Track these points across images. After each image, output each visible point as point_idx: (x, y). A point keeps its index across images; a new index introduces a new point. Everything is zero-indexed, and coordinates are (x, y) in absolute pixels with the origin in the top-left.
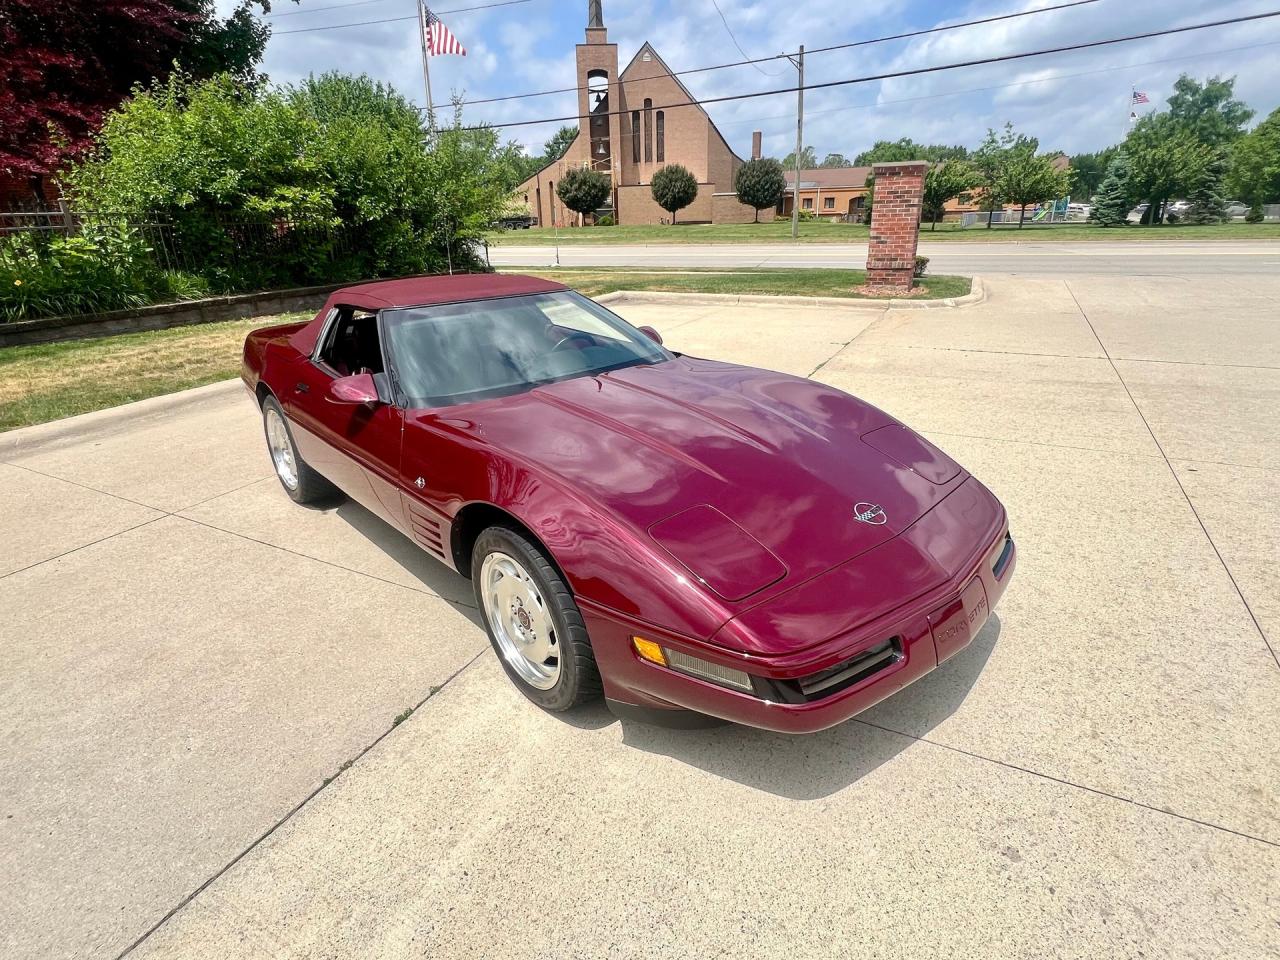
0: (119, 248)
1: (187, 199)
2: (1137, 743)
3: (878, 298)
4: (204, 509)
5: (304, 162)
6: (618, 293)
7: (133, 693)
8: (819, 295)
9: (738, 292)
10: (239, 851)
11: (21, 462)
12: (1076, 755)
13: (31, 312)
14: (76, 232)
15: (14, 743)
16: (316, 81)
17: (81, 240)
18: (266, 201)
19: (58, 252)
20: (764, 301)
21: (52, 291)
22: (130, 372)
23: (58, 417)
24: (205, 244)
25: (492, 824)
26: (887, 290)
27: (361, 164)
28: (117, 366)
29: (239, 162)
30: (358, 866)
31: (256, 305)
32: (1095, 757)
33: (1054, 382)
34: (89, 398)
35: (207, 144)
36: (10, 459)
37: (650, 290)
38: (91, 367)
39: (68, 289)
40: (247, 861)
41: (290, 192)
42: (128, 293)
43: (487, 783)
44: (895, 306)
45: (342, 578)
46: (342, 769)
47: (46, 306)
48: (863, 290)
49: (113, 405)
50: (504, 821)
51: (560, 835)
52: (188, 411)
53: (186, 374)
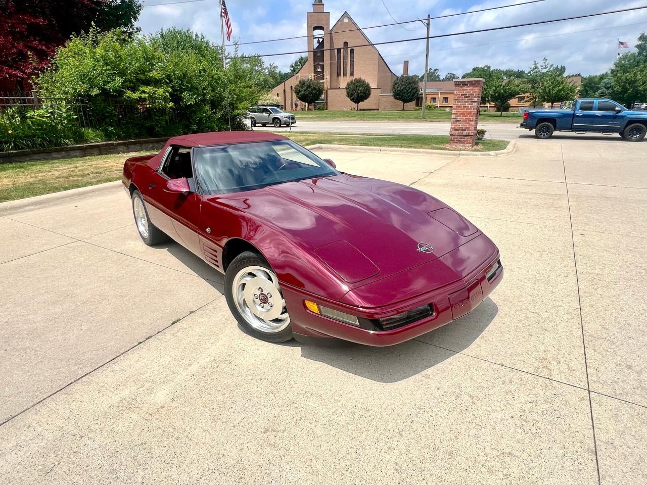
0: (61, 116)
1: (95, 92)
2: (500, 341)
3: (455, 150)
4: (95, 239)
5: (155, 74)
6: (318, 145)
7: (58, 309)
8: (423, 148)
9: (380, 146)
10: (100, 365)
11: (11, 217)
13: (16, 147)
14: (39, 108)
15: (7, 325)
16: (164, 32)
17: (42, 111)
18: (135, 93)
19: (30, 117)
20: (394, 151)
21: (27, 137)
22: (63, 177)
23: (28, 196)
24: (103, 115)
25: (208, 360)
26: (460, 146)
27: (185, 75)
28: (57, 174)
29: (122, 73)
30: (149, 371)
31: (128, 147)
33: (531, 194)
34: (43, 188)
35: (107, 64)
36: (4, 215)
37: (335, 144)
38: (44, 174)
39: (34, 136)
40: (104, 368)
41: (148, 89)
42: (64, 138)
43: (209, 345)
44: (463, 155)
45: (156, 269)
46: (147, 339)
47: (23, 144)
48: (447, 146)
49: (54, 192)
50: (213, 358)
51: (235, 364)
52: (90, 196)
53: (91, 179)
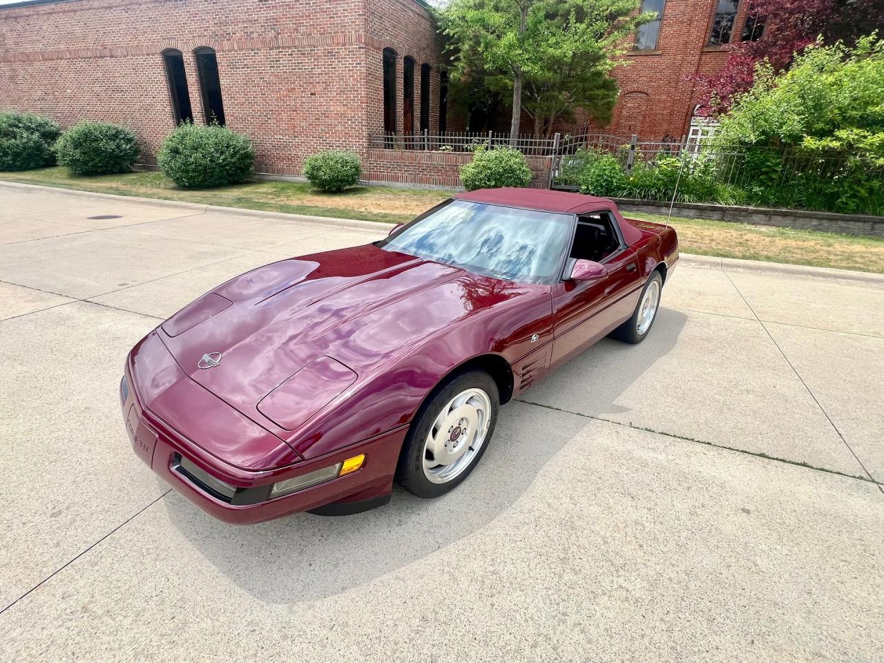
2: (53, 642)
12: (82, 583)
17: (674, 160)
18: (821, 141)
31: (770, 217)
32: (69, 596)
39: (653, 186)
41: (851, 133)
42: (683, 193)
47: (637, 192)
